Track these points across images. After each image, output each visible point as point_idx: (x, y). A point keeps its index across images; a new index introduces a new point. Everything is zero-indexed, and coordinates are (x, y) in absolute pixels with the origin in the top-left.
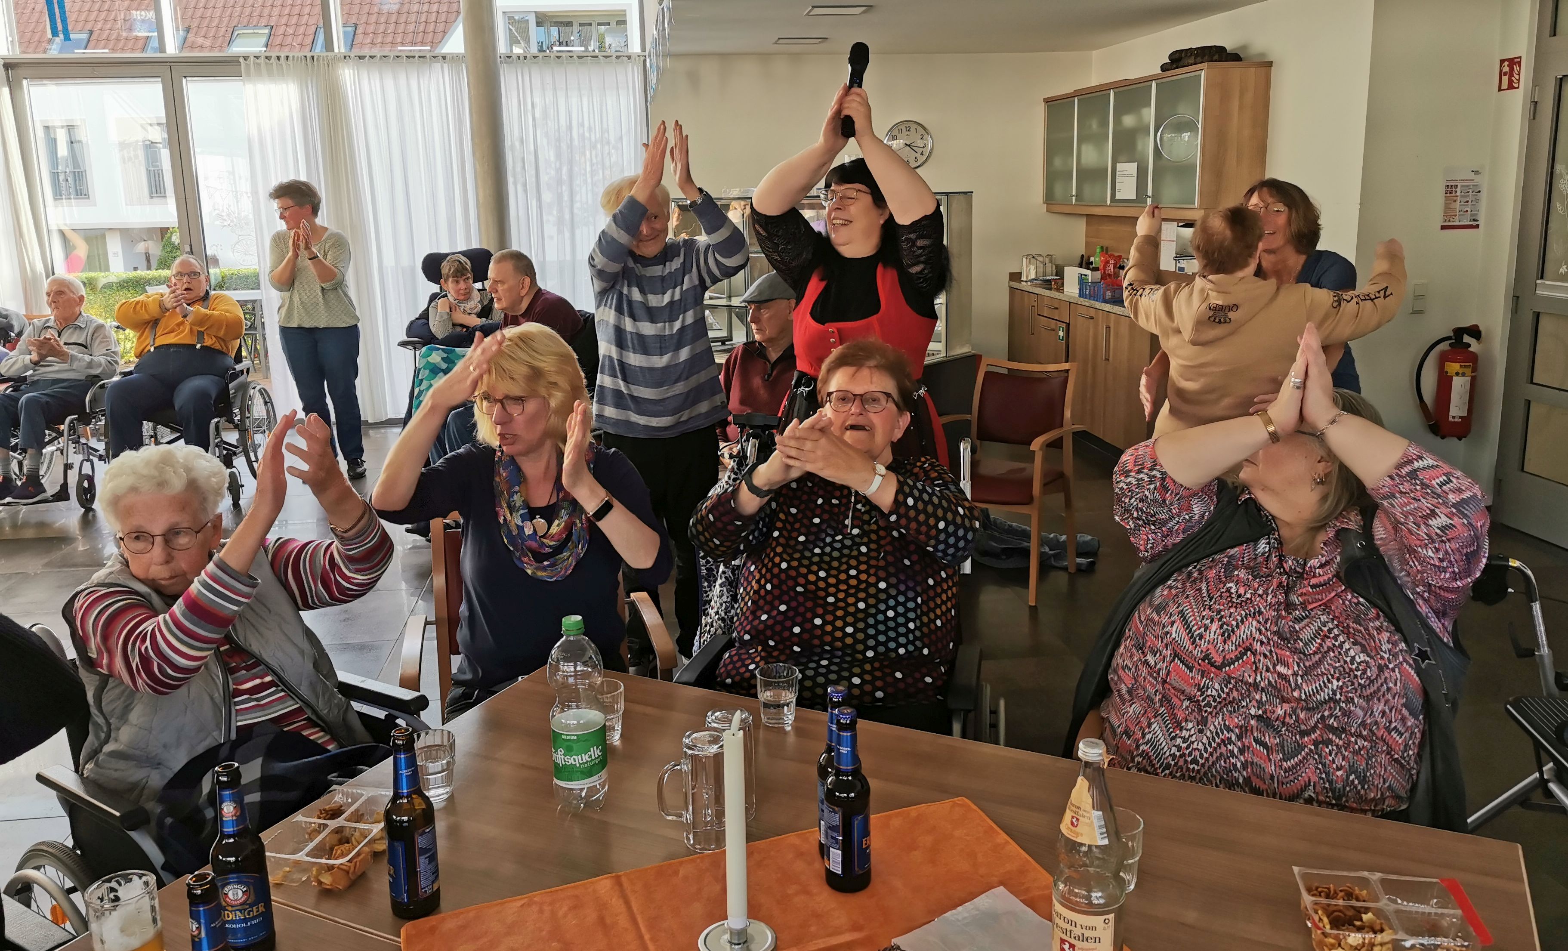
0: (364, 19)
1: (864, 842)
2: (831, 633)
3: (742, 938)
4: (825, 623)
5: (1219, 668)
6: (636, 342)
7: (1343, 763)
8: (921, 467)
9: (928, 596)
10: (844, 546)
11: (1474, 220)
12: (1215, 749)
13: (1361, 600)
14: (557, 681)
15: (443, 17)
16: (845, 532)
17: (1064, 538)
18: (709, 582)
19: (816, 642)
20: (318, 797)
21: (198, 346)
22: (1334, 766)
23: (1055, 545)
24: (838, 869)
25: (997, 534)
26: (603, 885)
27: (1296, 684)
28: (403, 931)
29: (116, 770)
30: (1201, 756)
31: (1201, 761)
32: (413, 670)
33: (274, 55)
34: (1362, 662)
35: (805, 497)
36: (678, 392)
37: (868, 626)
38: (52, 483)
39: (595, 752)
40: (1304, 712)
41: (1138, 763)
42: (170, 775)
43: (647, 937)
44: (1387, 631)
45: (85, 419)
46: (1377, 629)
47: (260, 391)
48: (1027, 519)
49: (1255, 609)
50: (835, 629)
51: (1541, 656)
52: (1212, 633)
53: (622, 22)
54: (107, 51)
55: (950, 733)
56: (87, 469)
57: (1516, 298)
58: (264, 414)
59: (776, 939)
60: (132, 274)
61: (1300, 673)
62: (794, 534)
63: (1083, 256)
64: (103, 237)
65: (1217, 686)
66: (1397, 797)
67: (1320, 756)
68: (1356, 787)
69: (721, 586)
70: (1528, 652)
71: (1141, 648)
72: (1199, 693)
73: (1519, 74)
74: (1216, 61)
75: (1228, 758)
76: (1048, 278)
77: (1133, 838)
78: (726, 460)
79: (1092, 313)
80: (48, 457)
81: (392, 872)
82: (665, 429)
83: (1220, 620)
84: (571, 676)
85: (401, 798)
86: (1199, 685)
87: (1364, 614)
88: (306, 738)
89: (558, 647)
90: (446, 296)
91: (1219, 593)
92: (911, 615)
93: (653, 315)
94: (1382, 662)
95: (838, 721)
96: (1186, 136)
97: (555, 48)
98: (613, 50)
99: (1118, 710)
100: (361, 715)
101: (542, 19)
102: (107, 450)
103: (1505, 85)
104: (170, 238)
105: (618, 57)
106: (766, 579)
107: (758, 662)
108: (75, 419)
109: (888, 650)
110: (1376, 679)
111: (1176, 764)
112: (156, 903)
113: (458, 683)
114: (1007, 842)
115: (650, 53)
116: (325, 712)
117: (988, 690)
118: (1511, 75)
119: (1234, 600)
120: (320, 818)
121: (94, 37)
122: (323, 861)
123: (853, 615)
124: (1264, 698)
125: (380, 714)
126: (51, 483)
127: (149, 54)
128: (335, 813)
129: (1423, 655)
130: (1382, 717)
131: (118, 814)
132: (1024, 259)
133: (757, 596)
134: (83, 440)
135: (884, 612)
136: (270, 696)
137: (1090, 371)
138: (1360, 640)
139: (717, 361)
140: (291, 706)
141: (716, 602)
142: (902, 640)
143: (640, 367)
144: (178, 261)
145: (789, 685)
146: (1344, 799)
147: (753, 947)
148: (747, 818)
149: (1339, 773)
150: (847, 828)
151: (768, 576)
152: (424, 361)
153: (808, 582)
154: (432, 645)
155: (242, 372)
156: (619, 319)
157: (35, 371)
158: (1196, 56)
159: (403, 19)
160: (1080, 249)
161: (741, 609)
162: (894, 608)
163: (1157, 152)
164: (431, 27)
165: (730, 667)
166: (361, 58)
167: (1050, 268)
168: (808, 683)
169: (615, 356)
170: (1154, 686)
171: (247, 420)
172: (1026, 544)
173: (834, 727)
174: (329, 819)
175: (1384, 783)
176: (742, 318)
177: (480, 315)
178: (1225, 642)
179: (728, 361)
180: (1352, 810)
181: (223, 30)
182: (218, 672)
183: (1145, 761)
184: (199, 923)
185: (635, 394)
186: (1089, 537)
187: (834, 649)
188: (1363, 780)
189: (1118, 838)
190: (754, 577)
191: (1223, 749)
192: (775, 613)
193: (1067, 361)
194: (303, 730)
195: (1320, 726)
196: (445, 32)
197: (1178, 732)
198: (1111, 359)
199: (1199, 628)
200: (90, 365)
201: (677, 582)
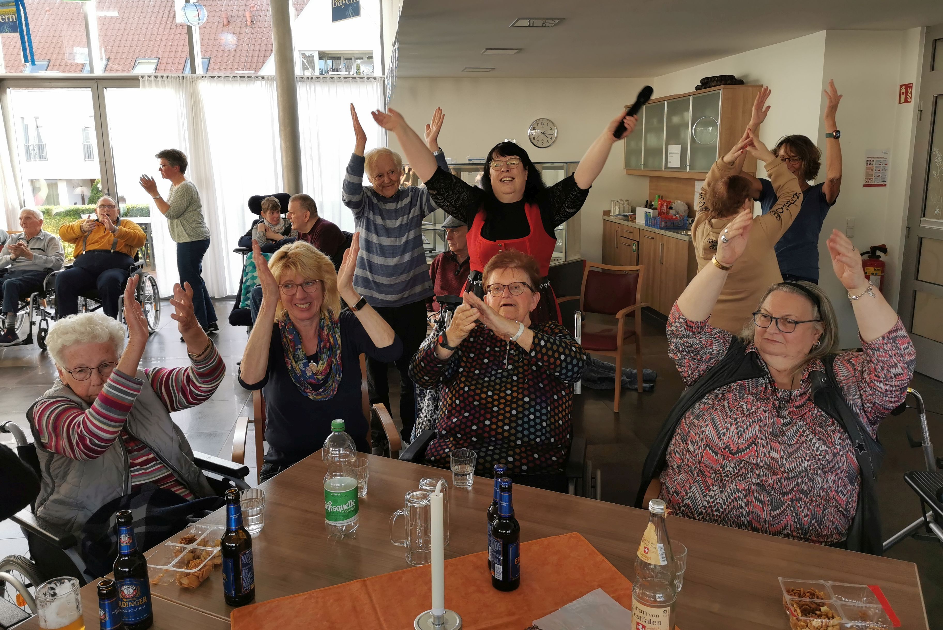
0: (214, 54)
1: (516, 561)
2: (495, 430)
3: (441, 621)
4: (492, 423)
5: (733, 454)
6: (378, 249)
7: (808, 513)
8: (549, 327)
9: (554, 406)
10: (503, 376)
11: (883, 181)
12: (730, 503)
13: (823, 413)
14: (328, 460)
15: (262, 54)
16: (503, 367)
17: (635, 371)
18: (421, 398)
19: (486, 435)
20: (181, 530)
21: (112, 251)
22: (803, 514)
23: (630, 375)
24: (499, 577)
25: (595, 369)
26: (355, 586)
27: (782, 464)
28: (232, 614)
29: (57, 511)
30: (722, 507)
31: (721, 510)
32: (240, 451)
33: (159, 75)
34: (823, 450)
35: (479, 347)
36: (402, 280)
37: (518, 425)
38: (23, 333)
39: (351, 503)
40: (786, 481)
41: (683, 511)
42: (90, 515)
43: (382, 619)
44: (839, 432)
45: (43, 295)
46: (832, 431)
47: (149, 278)
48: (614, 360)
49: (758, 418)
50: (498, 427)
51: (926, 447)
52: (731, 433)
53: (370, 58)
54: (58, 72)
55: (567, 492)
56: (44, 325)
57: (909, 228)
58: (152, 292)
59: (462, 622)
60: (73, 207)
61: (785, 457)
62: (472, 369)
63: (647, 201)
64: (56, 184)
65: (732, 465)
66: (840, 534)
67: (794, 508)
68: (816, 527)
69: (428, 400)
70: (918, 444)
71: (685, 441)
72: (721, 469)
73: (911, 94)
74: (729, 84)
75: (738, 509)
76: (626, 214)
77: (680, 559)
78: (432, 323)
79: (653, 235)
80: (20, 317)
81: (225, 578)
82: (395, 302)
83: (736, 424)
84: (337, 457)
85: (231, 532)
86: (721, 464)
87: (825, 422)
88: (174, 493)
89: (330, 438)
90: (263, 221)
91: (736, 408)
92: (544, 418)
93: (389, 232)
94: (835, 451)
95: (501, 486)
96: (710, 129)
97: (330, 73)
98: (365, 74)
99: (671, 479)
100: (209, 479)
101: (322, 56)
102: (56, 313)
103: (903, 100)
104: (97, 185)
105: (368, 78)
106: (455, 397)
107: (451, 447)
108: (37, 295)
109: (530, 440)
110: (832, 461)
111: (706, 512)
112: (79, 597)
113: (268, 462)
114: (603, 560)
115: (387, 76)
116: (187, 476)
117: (590, 465)
118: (906, 94)
119: (745, 412)
120: (181, 543)
121: (51, 63)
122: (183, 570)
123: (509, 418)
124: (762, 473)
125: (219, 478)
126: (21, 333)
127: (86, 74)
128: (191, 540)
129: (861, 447)
130: (833, 484)
131: (57, 539)
132: (612, 203)
133: (450, 407)
134: (42, 308)
135: (528, 416)
136: (151, 467)
137: (651, 271)
138: (822, 437)
139: (428, 263)
140: (165, 473)
141: (425, 410)
142: (539, 433)
143: (381, 265)
144: (102, 199)
145: (469, 463)
146: (808, 535)
147: (448, 626)
148: (444, 544)
149: (806, 519)
150: (505, 552)
151: (457, 395)
152: (249, 261)
153: (481, 398)
154: (252, 434)
155: (138, 267)
156: (367, 235)
157: (12, 265)
158: (717, 81)
159: (238, 54)
160: (646, 197)
161: (441, 415)
162: (533, 414)
163: (693, 140)
164: (255, 60)
165: (434, 450)
166: (213, 77)
167: (628, 208)
168: (481, 461)
169: (365, 257)
170: (694, 464)
171: (142, 296)
172: (612, 375)
173: (498, 490)
174: (187, 544)
175: (833, 525)
176: (442, 236)
177: (283, 234)
178: (739, 438)
179: (433, 263)
180: (813, 541)
181: (130, 60)
182: (120, 451)
183: (687, 510)
184: (105, 611)
185: (377, 281)
186: (651, 371)
187: (497, 439)
188: (820, 523)
189: (672, 558)
190: (448, 396)
191: (735, 503)
192: (461, 417)
193: (638, 264)
194: (172, 487)
195: (795, 489)
196: (263, 63)
197: (707, 492)
198: (664, 263)
199: (723, 429)
200: (46, 261)
201: (401, 396)
